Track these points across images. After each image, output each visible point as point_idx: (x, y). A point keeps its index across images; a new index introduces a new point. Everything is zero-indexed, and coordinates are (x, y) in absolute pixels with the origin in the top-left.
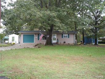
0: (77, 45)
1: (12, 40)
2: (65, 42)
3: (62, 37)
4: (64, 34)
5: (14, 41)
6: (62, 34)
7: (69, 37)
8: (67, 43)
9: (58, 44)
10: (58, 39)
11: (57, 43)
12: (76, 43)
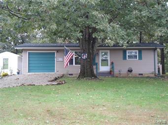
0: (162, 77)
1: (4, 65)
2: (130, 71)
3: (125, 58)
4: (127, 51)
5: (7, 68)
6: (124, 51)
7: (140, 58)
8: (136, 71)
9: (113, 76)
10: (112, 63)
11: (110, 73)
12: (159, 71)
